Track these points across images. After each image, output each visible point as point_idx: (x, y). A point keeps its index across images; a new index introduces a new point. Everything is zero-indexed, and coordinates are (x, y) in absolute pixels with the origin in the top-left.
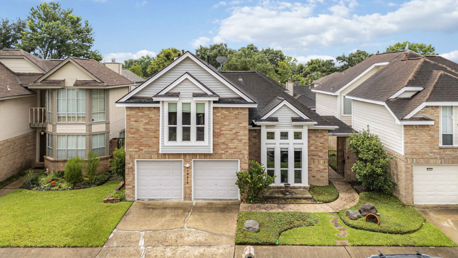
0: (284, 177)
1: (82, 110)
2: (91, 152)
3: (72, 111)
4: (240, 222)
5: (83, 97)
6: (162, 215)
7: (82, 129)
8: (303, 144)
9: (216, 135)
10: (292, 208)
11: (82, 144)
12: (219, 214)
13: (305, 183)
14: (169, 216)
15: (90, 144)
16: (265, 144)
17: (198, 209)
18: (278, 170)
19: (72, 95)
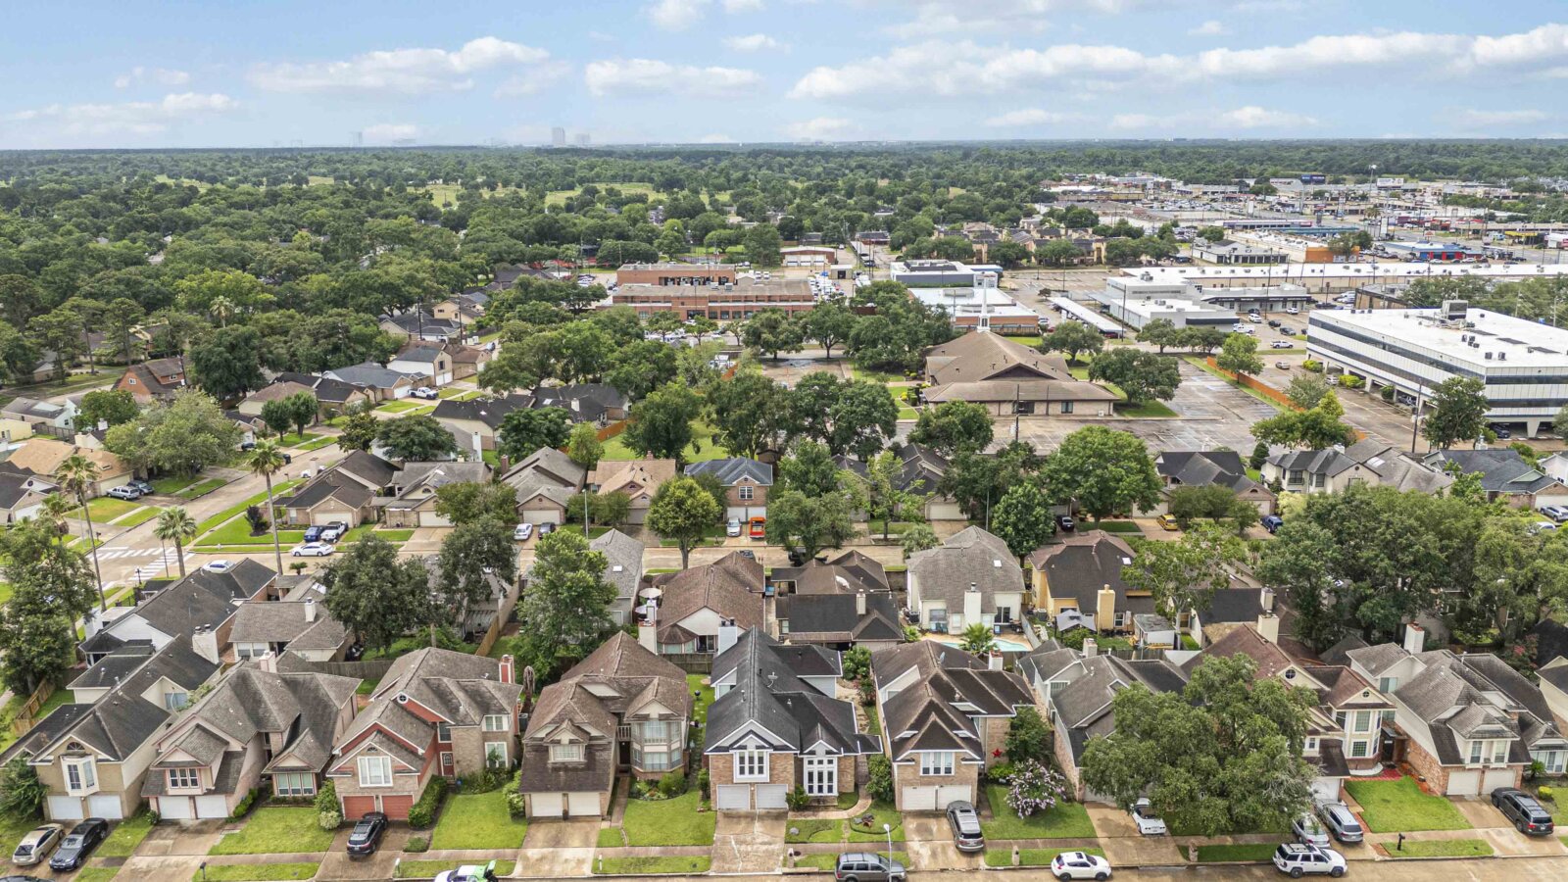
0: (820, 789)
1: (663, 736)
2: (672, 764)
3: (656, 736)
4: (788, 829)
5: (663, 725)
6: (738, 823)
7: (664, 749)
8: (834, 768)
9: (771, 769)
10: (822, 815)
11: (664, 760)
12: (775, 823)
13: (835, 793)
14: (743, 823)
15: (670, 759)
16: (807, 768)
17: (761, 817)
18: (816, 784)
19: (656, 725)
